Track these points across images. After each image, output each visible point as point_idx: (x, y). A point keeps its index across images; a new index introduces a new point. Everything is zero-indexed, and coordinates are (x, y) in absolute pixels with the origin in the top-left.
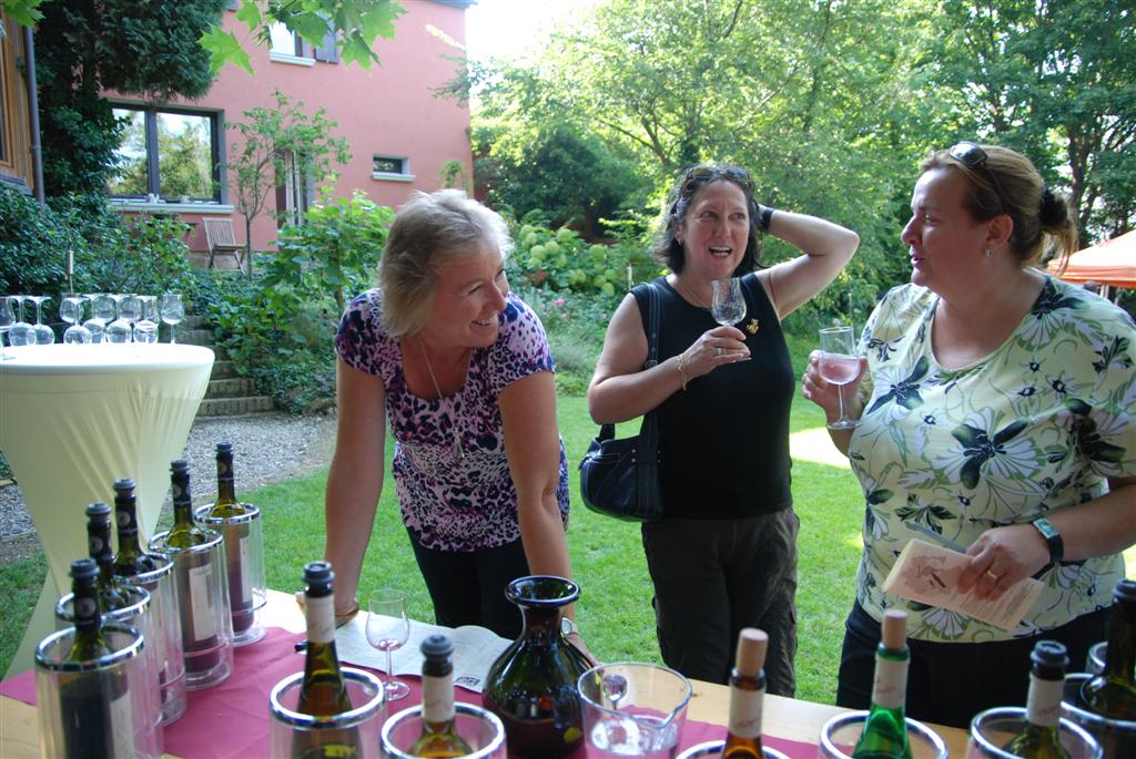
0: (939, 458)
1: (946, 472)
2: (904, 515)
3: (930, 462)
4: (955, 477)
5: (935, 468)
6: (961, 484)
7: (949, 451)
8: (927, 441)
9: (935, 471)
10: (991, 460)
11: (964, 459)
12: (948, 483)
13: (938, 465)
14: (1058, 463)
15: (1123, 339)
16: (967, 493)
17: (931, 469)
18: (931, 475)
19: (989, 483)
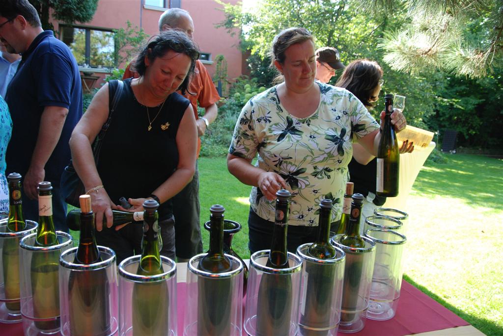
0: (326, 148)
1: (332, 153)
2: (315, 175)
4: (336, 153)
5: (327, 152)
6: (339, 155)
9: (327, 154)
11: (336, 146)
12: (334, 156)
13: (327, 151)
16: (341, 158)
17: (325, 153)
18: (326, 156)
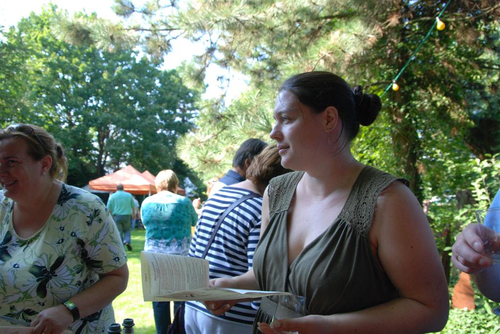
3: (19, 289)
7: (28, 281)
8: (16, 277)
10: (50, 281)
14: (80, 273)
15: (98, 210)
19: (52, 293)
